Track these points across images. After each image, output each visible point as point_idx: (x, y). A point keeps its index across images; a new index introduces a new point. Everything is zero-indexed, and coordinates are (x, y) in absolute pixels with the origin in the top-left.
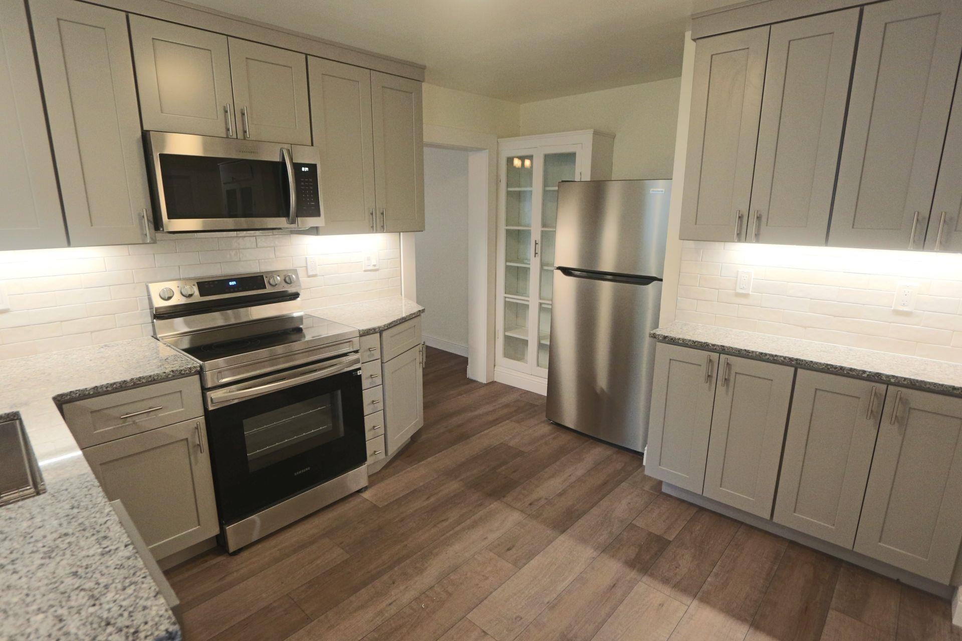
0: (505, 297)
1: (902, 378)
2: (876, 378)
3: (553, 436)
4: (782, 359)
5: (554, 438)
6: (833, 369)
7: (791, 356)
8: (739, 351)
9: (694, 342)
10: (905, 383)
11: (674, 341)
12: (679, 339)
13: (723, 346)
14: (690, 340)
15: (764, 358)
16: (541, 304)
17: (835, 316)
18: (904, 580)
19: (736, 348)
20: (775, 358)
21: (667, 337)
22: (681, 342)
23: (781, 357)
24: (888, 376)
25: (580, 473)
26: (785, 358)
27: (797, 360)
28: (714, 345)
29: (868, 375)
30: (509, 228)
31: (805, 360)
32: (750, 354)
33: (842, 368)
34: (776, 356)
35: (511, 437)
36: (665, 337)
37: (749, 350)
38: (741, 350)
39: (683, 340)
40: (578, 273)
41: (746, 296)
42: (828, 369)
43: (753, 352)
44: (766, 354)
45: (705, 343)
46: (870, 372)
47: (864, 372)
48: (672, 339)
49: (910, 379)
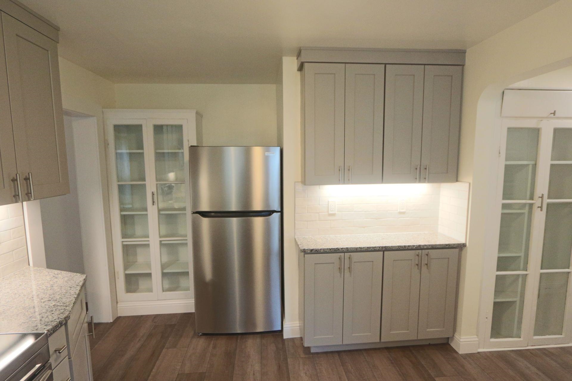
0: (123, 242)
1: (428, 245)
2: (419, 248)
3: (211, 346)
4: (378, 248)
5: (214, 347)
6: (401, 248)
7: (382, 246)
8: (356, 249)
9: (330, 249)
10: (430, 247)
11: (317, 251)
12: (321, 249)
13: (347, 248)
14: (327, 249)
15: (369, 250)
16: (161, 241)
17: (376, 219)
18: (432, 343)
19: (355, 248)
20: (375, 249)
21: (313, 249)
22: (322, 251)
23: (378, 247)
24: (423, 246)
25: (257, 367)
26: (379, 247)
27: (385, 247)
28: (342, 249)
29: (416, 247)
30: (120, 183)
31: (389, 246)
32: (362, 249)
33: (405, 246)
34: (375, 247)
35: (180, 364)
36: (312, 250)
37: (361, 247)
38: (357, 248)
39: (324, 249)
40: (213, 214)
41: (334, 215)
42: (399, 248)
43: (363, 248)
44: (370, 248)
45: (337, 249)
46: (416, 245)
47: (414, 246)
48: (316, 250)
49: (431, 245)
